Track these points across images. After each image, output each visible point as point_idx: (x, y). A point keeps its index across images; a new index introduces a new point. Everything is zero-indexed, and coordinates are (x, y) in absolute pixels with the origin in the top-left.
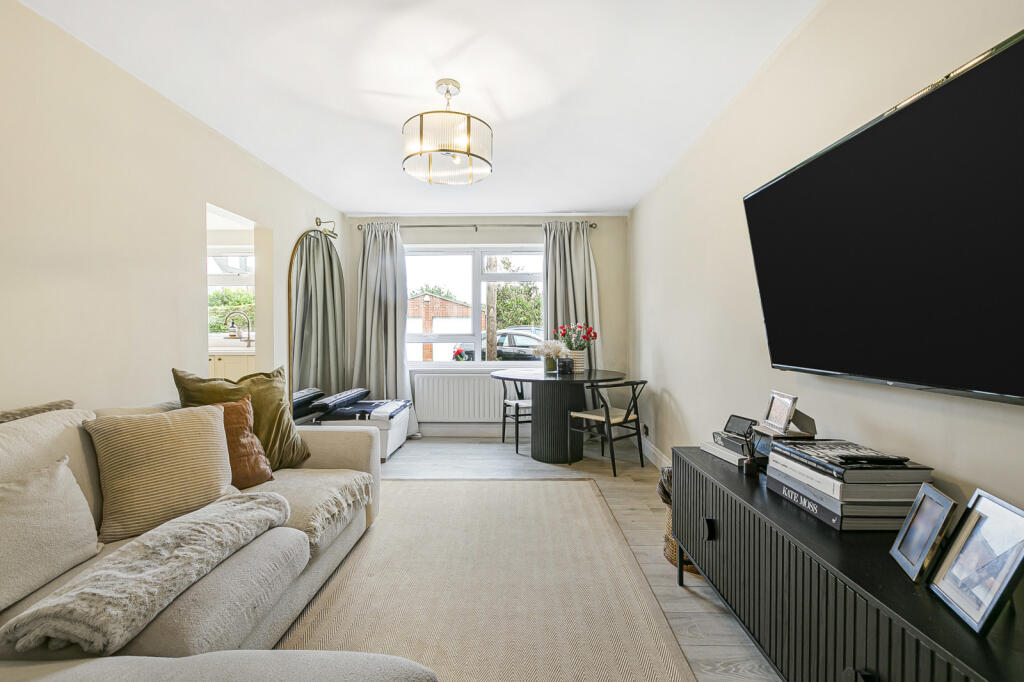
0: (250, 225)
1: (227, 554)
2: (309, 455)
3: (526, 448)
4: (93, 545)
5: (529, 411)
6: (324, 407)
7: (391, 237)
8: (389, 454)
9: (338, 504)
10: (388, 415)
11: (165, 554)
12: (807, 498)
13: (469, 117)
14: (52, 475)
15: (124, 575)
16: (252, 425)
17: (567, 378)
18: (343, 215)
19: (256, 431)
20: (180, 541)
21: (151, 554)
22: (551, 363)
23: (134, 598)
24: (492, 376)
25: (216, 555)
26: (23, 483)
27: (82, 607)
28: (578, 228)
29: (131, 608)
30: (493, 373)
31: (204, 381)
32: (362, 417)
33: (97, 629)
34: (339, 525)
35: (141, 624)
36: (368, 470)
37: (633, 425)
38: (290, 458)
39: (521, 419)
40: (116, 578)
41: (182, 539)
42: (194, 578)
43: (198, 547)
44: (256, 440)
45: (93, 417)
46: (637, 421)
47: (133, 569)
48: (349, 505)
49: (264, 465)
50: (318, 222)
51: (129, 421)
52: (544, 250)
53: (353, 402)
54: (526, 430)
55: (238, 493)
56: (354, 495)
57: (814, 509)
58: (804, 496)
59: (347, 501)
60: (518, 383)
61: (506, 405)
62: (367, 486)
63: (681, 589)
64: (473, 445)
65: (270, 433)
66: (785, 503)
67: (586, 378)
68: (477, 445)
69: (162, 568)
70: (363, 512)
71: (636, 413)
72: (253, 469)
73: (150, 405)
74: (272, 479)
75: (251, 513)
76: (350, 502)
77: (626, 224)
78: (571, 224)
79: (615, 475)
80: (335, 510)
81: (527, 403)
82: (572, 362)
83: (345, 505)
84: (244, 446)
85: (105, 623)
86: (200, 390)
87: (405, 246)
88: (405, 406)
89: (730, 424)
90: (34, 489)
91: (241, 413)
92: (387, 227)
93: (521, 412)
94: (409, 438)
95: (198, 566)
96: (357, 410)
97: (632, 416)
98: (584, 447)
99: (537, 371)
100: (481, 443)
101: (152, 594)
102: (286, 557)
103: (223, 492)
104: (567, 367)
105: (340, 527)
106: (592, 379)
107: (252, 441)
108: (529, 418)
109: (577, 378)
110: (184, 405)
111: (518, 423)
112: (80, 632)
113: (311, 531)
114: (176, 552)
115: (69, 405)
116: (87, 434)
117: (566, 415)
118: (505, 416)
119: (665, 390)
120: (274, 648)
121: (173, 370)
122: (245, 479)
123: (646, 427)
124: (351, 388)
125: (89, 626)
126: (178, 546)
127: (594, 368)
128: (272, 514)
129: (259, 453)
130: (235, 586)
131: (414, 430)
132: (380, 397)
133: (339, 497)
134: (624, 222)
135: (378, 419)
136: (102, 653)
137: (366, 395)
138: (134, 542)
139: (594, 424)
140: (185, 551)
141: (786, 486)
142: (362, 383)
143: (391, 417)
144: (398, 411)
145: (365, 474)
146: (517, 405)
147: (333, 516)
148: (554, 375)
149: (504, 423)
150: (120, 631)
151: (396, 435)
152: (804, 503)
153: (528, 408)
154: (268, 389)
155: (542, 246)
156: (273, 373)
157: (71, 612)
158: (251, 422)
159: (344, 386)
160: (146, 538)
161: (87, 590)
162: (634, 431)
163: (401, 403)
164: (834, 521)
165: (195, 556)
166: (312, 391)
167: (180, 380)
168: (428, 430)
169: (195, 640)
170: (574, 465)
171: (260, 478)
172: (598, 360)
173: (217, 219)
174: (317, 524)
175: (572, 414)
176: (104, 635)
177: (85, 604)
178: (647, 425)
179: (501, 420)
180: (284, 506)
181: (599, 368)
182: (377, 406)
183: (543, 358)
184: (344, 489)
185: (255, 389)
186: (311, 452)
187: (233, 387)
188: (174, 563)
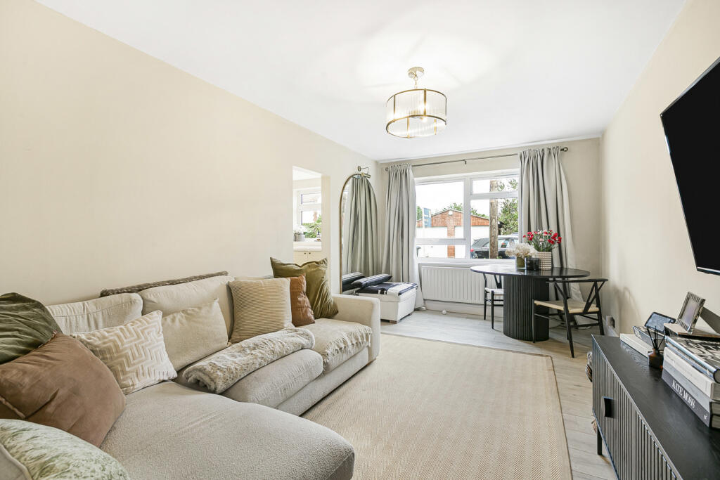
0: (319, 175)
1: (276, 358)
2: (338, 312)
3: (500, 325)
4: (225, 343)
5: (502, 298)
6: (360, 284)
7: (406, 174)
8: (399, 319)
9: (345, 342)
10: (398, 292)
11: (248, 351)
12: (688, 393)
13: (425, 91)
14: (211, 306)
15: (228, 358)
16: (305, 291)
17: (534, 274)
18: (377, 163)
19: (308, 294)
20: (256, 346)
21: (243, 350)
22: (520, 261)
23: (229, 370)
24: (472, 270)
25: (270, 357)
26: (200, 308)
27: (209, 369)
28: (550, 153)
29: (227, 374)
30: (472, 268)
31: (284, 265)
32: (382, 293)
33: (212, 380)
34: (345, 355)
35: (231, 383)
36: (369, 325)
37: (595, 316)
38: (327, 312)
39: (495, 303)
40: (225, 358)
41: (257, 345)
42: (258, 367)
43: (261, 351)
44: (307, 299)
45: (234, 280)
46: (599, 313)
47: (233, 356)
48: (353, 344)
49: (310, 314)
50: (359, 169)
51: (246, 283)
52: (519, 172)
53: (379, 282)
54: (499, 312)
55: (294, 327)
56: (357, 339)
57: (692, 403)
58: (686, 391)
59: (351, 342)
60: (498, 277)
61: (486, 292)
62: (367, 335)
63: (598, 457)
64: (460, 319)
65: (316, 296)
66: (674, 396)
67: (550, 275)
68: (464, 319)
69: (245, 358)
70: (366, 351)
71: (598, 305)
72: (303, 315)
73: (261, 276)
74: (314, 322)
75: (293, 338)
76: (354, 343)
77: (599, 144)
78: (543, 150)
79: (573, 356)
80: (343, 346)
81: (501, 291)
82: (538, 261)
83: (349, 344)
84: (300, 302)
85: (216, 378)
86: (282, 270)
87: (415, 179)
88: (412, 288)
89: (650, 321)
90: (203, 311)
91: (299, 283)
92: (403, 167)
93: (496, 298)
94: (417, 310)
95: (260, 360)
96: (380, 287)
97: (593, 308)
98: (550, 330)
99: (509, 267)
100: (467, 318)
101: (236, 369)
102: (307, 366)
103: (285, 326)
104: (534, 265)
105: (345, 357)
106: (564, 274)
107: (304, 300)
108: (502, 303)
109: (544, 274)
110: (275, 277)
111: (493, 306)
112: (207, 380)
113: (325, 355)
114: (253, 352)
115: (226, 274)
116: (229, 288)
117: (531, 303)
118: (486, 301)
119: (626, 288)
120: (301, 416)
121: (271, 258)
122: (299, 321)
123: (613, 320)
124: (381, 273)
125: (210, 378)
126: (254, 349)
127: (565, 266)
128: (304, 341)
129: (308, 307)
130: (278, 375)
131: (421, 304)
132: (398, 281)
133: (347, 338)
134: (595, 143)
135: (392, 295)
136: (214, 392)
137: (389, 278)
138: (238, 344)
139: (556, 312)
140: (256, 352)
141: (675, 380)
142: (388, 271)
143: (400, 294)
144: (405, 290)
145: (367, 327)
146: (493, 292)
147: (341, 349)
148: (523, 271)
149: (485, 305)
150: (221, 383)
151: (405, 306)
152: (686, 397)
153: (501, 295)
154: (316, 270)
155: (518, 170)
156: (320, 262)
157: (205, 369)
158: (305, 289)
159: (377, 272)
160: (243, 343)
161: (214, 362)
162: (597, 322)
163: (410, 285)
164: (705, 417)
165: (260, 355)
166: (356, 274)
167: (273, 263)
168: (430, 305)
169: (251, 397)
170: (537, 343)
171: (308, 322)
172: (569, 260)
173: (299, 174)
174: (328, 352)
175: (536, 302)
176: (215, 383)
177: (210, 367)
178: (614, 318)
179: (483, 302)
180: (311, 338)
181: (570, 267)
182: (394, 286)
183: (516, 257)
184: (350, 334)
185: (309, 270)
186: (339, 310)
187: (299, 268)
188: (250, 357)
